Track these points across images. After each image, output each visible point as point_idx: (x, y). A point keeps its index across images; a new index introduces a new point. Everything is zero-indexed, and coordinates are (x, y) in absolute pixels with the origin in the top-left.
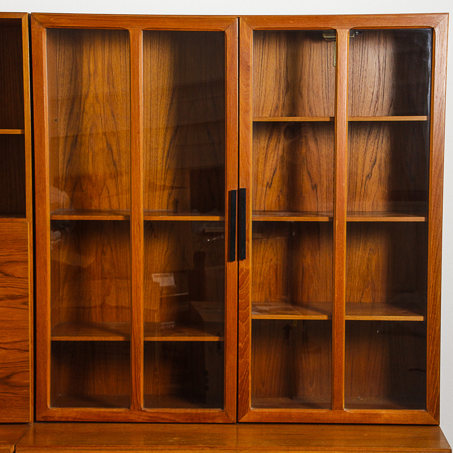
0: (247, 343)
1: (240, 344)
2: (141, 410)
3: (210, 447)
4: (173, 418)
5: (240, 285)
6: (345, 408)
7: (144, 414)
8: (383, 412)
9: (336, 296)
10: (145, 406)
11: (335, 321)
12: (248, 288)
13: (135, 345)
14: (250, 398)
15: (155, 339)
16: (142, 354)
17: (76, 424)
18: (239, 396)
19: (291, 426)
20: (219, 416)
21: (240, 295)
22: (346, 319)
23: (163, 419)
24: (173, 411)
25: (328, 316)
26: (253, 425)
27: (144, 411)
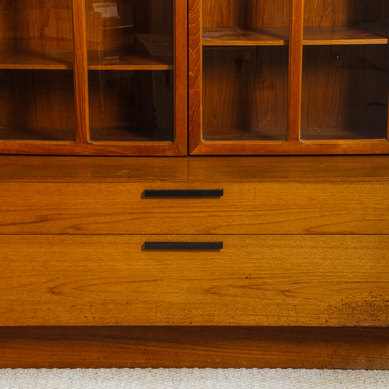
0: (198, 71)
1: (190, 73)
2: (87, 143)
3: (161, 180)
4: (121, 151)
5: (189, 8)
6: (301, 139)
7: (90, 146)
8: (341, 142)
9: (294, 18)
10: (92, 139)
11: (292, 46)
12: (198, 11)
13: (78, 74)
14: (201, 130)
15: (100, 68)
16: (87, 83)
17: (20, 157)
18: (190, 128)
19: (245, 158)
20: (169, 149)
21: (189, 19)
22: (304, 44)
23: (110, 152)
24: (121, 143)
25: (285, 41)
26: (204, 158)
27: (91, 144)
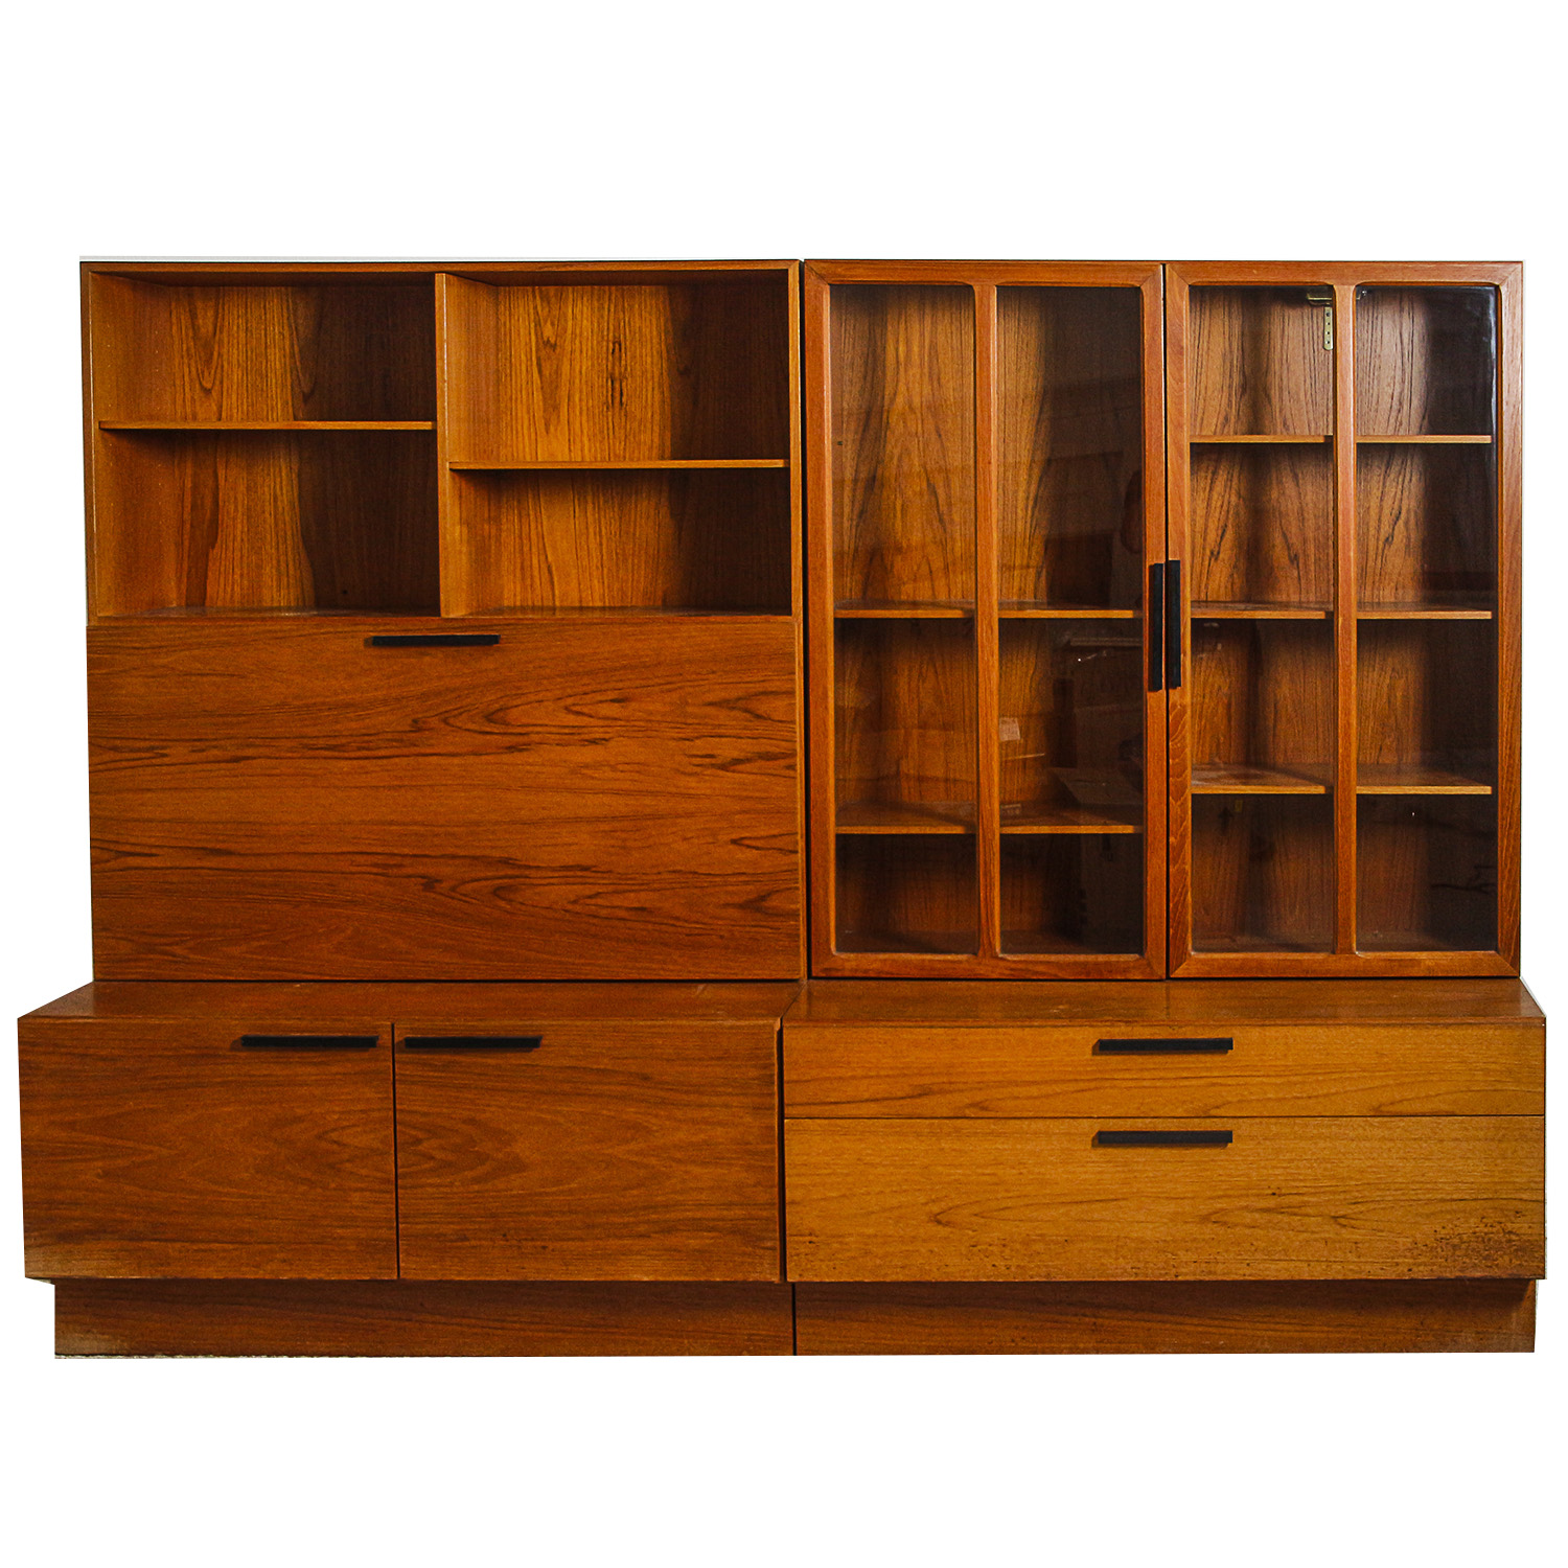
0: (1183, 837)
1: (1172, 839)
2: (997, 958)
3: (1126, 1022)
4: (1053, 971)
5: (1170, 732)
6: (1357, 949)
7: (1001, 964)
8: (1423, 955)
9: (1340, 751)
10: (1004, 950)
11: (1340, 794)
12: (1184, 737)
13: (984, 842)
14: (1189, 935)
15: (1018, 830)
16: (997, 856)
17: (882, 982)
18: (1171, 931)
19: (1265, 983)
20: (1134, 967)
21: (1170, 750)
22: (1358, 792)
23: (1037, 973)
24: (1053, 958)
25: (1327, 789)
26: (1194, 983)
27: (1002, 959)
